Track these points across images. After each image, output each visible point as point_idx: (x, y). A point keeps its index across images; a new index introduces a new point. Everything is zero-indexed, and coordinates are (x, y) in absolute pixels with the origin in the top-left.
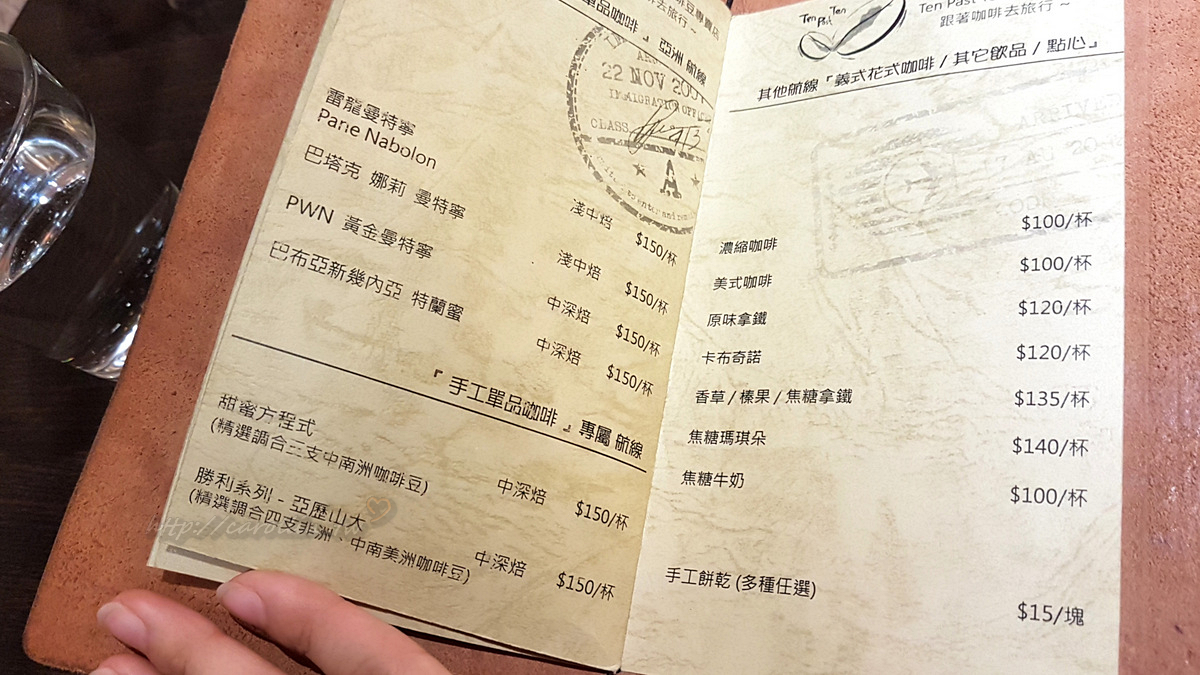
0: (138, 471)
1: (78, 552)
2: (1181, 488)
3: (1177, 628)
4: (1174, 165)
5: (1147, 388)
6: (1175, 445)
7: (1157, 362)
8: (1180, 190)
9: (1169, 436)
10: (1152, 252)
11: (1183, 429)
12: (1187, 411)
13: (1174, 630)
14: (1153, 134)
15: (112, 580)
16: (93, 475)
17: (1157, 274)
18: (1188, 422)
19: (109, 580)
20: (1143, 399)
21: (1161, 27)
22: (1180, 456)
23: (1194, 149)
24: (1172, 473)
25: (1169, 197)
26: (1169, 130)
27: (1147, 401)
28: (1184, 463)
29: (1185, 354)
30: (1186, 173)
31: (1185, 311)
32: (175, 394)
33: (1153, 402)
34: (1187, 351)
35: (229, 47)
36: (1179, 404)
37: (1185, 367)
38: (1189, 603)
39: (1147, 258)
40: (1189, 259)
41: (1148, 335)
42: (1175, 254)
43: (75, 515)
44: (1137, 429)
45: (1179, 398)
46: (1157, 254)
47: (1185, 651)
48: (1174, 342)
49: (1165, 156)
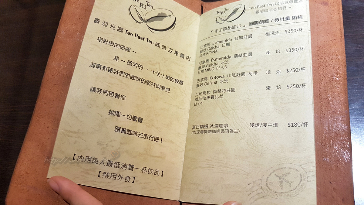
0: (38, 151)
1: (21, 176)
2: (330, 146)
3: (330, 182)
4: (324, 61)
5: (320, 120)
6: (328, 134)
7: (322, 113)
8: (326, 67)
9: (326, 132)
10: (319, 84)
11: (329, 130)
12: (330, 126)
13: (330, 183)
14: (319, 52)
15: (32, 183)
16: (24, 152)
17: (321, 90)
18: (331, 128)
19: (31, 183)
20: (319, 123)
21: (319, 24)
22: (329, 137)
23: (329, 57)
24: (327, 142)
25: (323, 69)
26: (323, 51)
27: (320, 123)
28: (330, 139)
29: (329, 111)
30: (327, 63)
31: (329, 99)
32: (48, 127)
33: (321, 123)
34: (329, 110)
35: (59, 22)
36: (328, 124)
37: (329, 114)
38: (333, 176)
39: (318, 86)
40: (329, 86)
41: (319, 106)
42: (325, 84)
43: (19, 165)
44: (318, 131)
45: (328, 122)
46: (321, 84)
47: (333, 188)
48: (326, 108)
49: (322, 58)
